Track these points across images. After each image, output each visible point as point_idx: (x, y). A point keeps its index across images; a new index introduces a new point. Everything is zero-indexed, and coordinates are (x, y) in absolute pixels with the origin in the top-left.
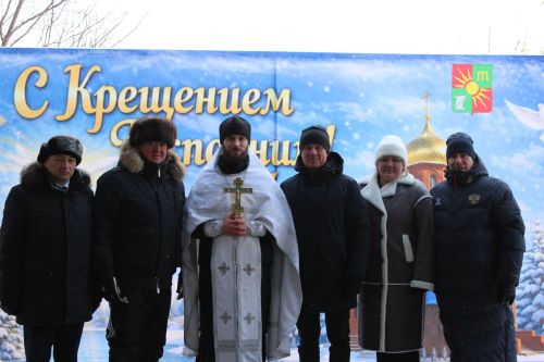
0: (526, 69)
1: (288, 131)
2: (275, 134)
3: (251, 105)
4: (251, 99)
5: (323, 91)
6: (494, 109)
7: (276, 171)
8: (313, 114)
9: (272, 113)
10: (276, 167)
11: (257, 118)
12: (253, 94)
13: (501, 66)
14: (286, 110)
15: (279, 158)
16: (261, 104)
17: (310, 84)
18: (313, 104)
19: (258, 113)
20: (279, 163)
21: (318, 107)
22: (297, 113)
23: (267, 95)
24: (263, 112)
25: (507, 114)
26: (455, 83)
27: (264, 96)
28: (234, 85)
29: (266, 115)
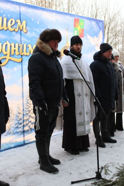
0: (92, 23)
1: (26, 40)
2: (21, 41)
3: (11, 26)
4: (11, 23)
5: (37, 23)
6: (84, 37)
7: (22, 58)
8: (34, 33)
9: (19, 31)
10: (22, 56)
11: (14, 33)
12: (12, 21)
13: (86, 21)
14: (25, 30)
15: (23, 52)
16: (15, 26)
17: (33, 20)
18: (34, 28)
19: (14, 30)
20: (23, 54)
21: (35, 30)
22: (28, 32)
23: (17, 22)
24: (16, 30)
25: (87, 39)
26: (75, 25)
27: (16, 23)
28: (4, 16)
29: (17, 31)
